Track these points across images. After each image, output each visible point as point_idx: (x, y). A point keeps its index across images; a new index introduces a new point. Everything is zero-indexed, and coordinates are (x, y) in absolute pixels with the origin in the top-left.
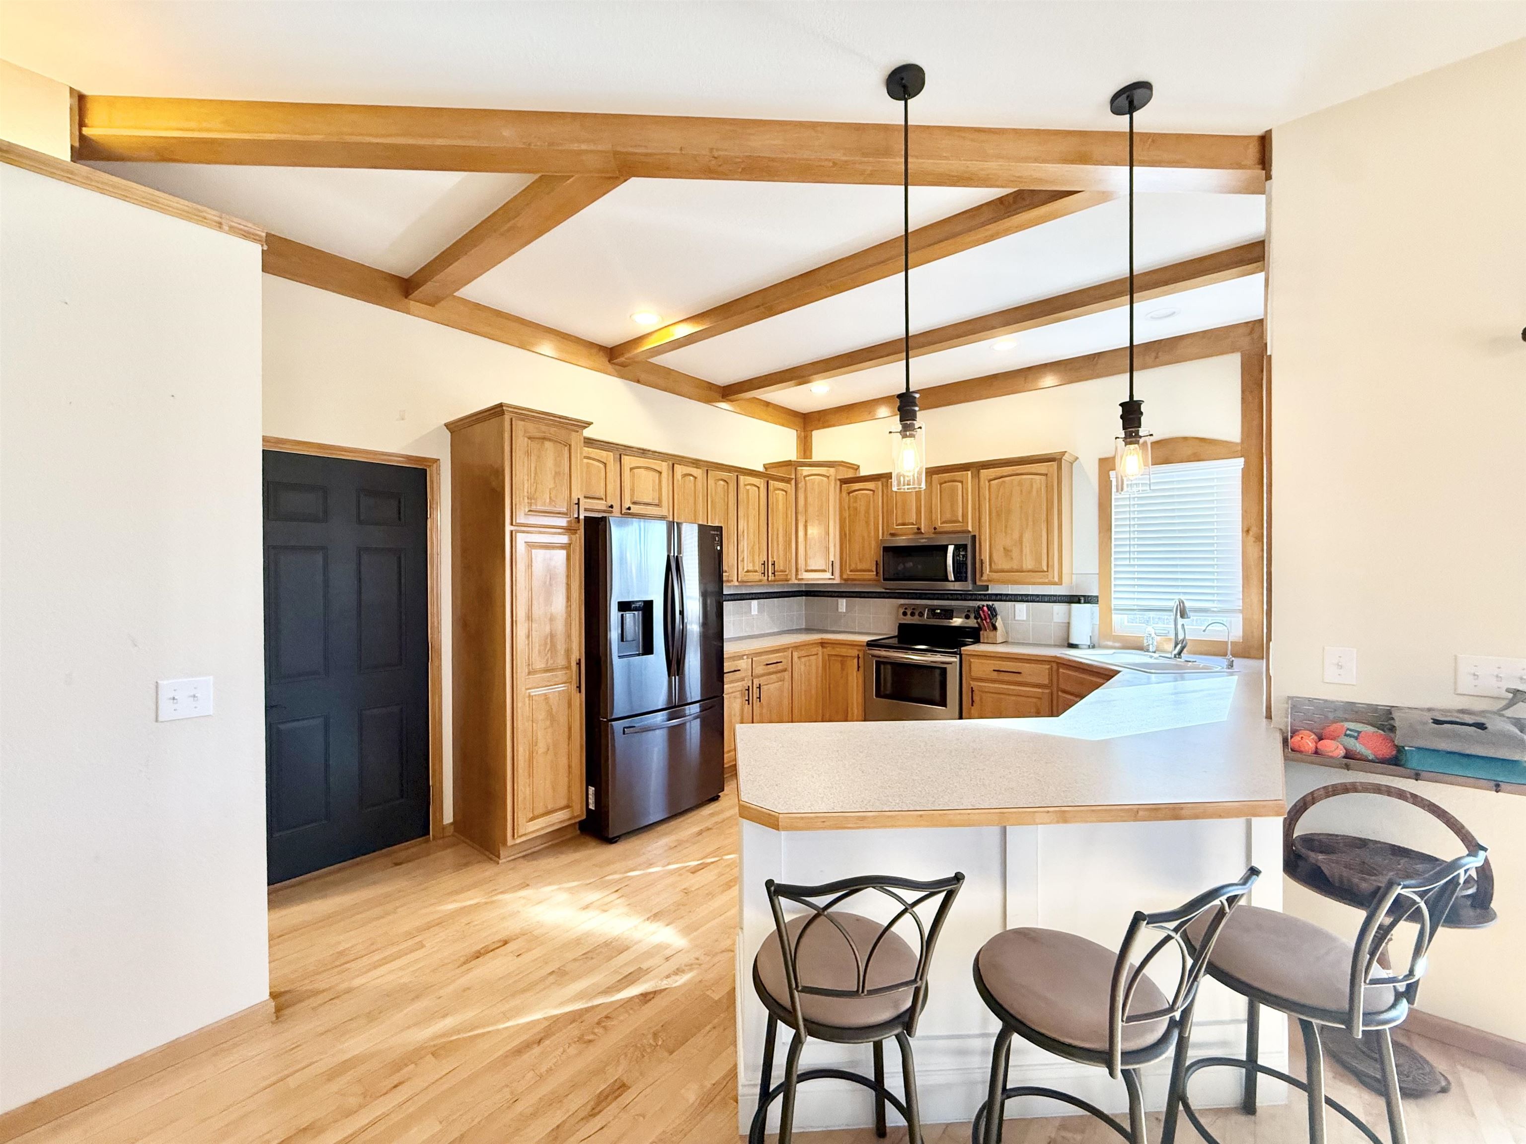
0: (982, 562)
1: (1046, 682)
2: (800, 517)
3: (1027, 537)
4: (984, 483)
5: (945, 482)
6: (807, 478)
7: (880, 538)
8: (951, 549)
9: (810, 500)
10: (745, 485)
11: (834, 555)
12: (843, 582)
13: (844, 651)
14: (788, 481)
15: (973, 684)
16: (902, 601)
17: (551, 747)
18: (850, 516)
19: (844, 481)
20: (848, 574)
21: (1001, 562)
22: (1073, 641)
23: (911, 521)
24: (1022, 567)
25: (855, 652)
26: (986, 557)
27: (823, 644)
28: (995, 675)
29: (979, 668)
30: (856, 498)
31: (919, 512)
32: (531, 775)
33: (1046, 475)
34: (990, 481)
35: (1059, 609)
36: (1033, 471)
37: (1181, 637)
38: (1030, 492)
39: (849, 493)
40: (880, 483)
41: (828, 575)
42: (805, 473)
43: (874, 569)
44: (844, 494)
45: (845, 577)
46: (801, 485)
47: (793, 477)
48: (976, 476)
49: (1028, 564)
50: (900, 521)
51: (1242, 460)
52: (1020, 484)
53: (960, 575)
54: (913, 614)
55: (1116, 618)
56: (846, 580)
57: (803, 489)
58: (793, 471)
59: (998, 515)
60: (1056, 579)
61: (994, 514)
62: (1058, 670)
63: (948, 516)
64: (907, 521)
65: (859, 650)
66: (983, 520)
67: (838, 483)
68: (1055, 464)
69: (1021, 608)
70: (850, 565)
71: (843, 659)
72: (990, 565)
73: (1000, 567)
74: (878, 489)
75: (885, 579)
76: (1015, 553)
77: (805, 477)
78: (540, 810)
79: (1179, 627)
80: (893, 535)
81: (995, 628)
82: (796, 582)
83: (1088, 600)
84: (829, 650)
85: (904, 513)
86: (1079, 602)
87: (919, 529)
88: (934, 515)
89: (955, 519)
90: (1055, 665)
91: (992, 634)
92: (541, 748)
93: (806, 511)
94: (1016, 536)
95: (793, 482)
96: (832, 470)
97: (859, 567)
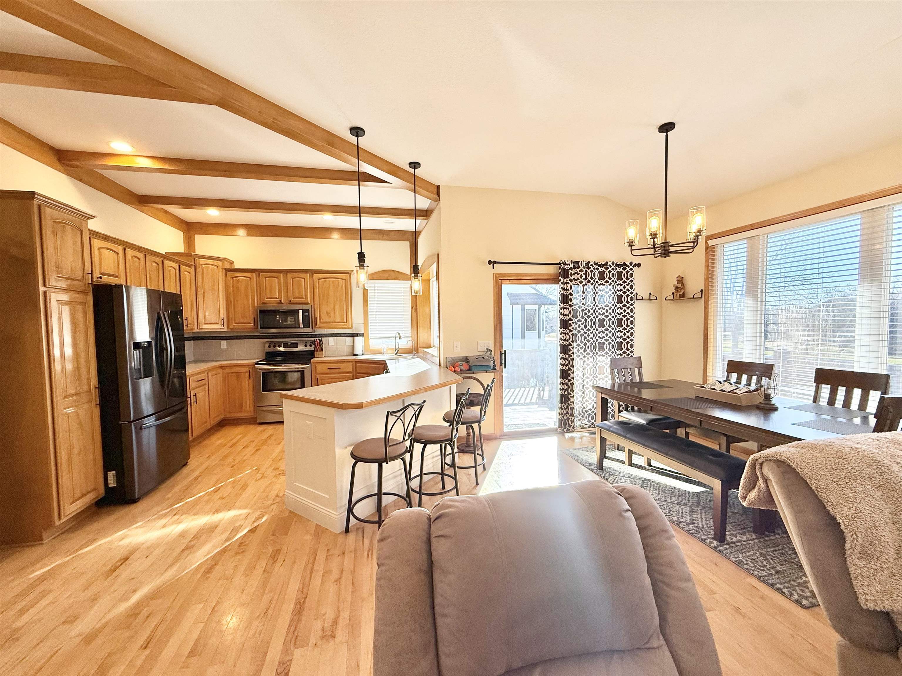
0: (316, 319)
1: (351, 370)
2: (199, 290)
3: (337, 307)
4: (316, 281)
5: (295, 278)
6: (203, 266)
7: (256, 305)
8: (301, 312)
9: (206, 280)
10: (168, 267)
11: (223, 314)
12: (229, 330)
13: (238, 369)
14: (190, 266)
15: (318, 376)
16: (266, 340)
17: (82, 449)
18: (233, 291)
19: (227, 271)
20: (233, 325)
21: (325, 318)
22: (355, 353)
23: (275, 297)
24: (335, 321)
25: (246, 369)
26: (317, 315)
27: (222, 367)
29: (320, 368)
30: (238, 281)
31: (280, 292)
32: (70, 470)
33: (345, 280)
34: (319, 279)
35: (349, 339)
36: (338, 277)
37: (397, 347)
38: (338, 287)
39: (233, 278)
40: (254, 274)
41: (219, 326)
42: (202, 263)
43: (252, 322)
44: (229, 278)
45: (231, 327)
46: (199, 270)
47: (193, 264)
48: (312, 276)
49: (338, 319)
50: (269, 296)
52: (333, 282)
53: (306, 325)
54: (274, 346)
55: (371, 342)
56: (232, 329)
57: (201, 272)
58: (193, 260)
59: (323, 296)
60: (350, 326)
61: (321, 295)
62: (356, 365)
63: (297, 295)
64: (273, 297)
65: (249, 368)
66: (315, 298)
67: (224, 271)
68: (348, 275)
69: (331, 340)
70: (235, 320)
71: (238, 374)
72: (320, 319)
73: (324, 321)
74: (253, 277)
75: (261, 328)
76: (332, 314)
77: (202, 265)
78: (78, 494)
79: (397, 344)
80: (263, 303)
81: (322, 350)
82: (198, 331)
83: (361, 335)
84: (227, 370)
85: (271, 291)
86: (357, 336)
87: (280, 301)
88: (289, 293)
89: (301, 297)
90: (354, 363)
91: (320, 353)
92: (76, 451)
93: (203, 286)
94: (332, 306)
95: (193, 267)
96: (220, 263)
97: (242, 321)
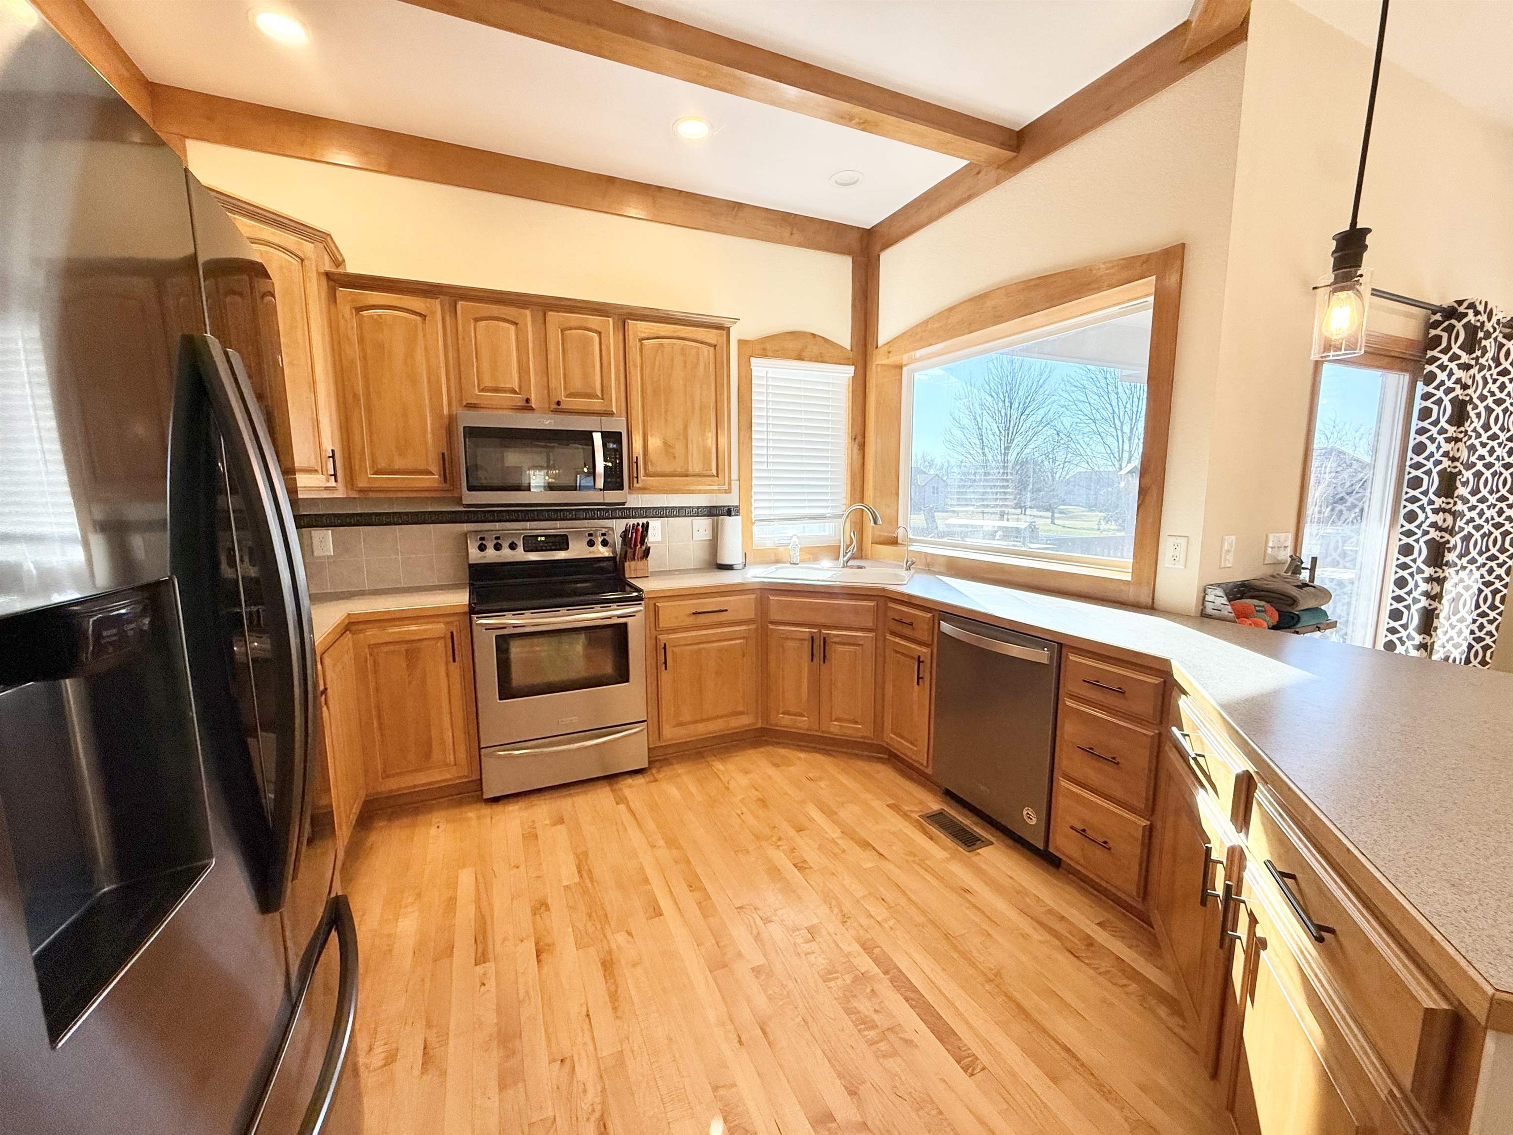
0: (638, 461)
1: (753, 616)
3: (694, 426)
4: (633, 342)
5: (571, 329)
7: (446, 411)
8: (598, 438)
11: (332, 437)
12: (354, 495)
13: (410, 631)
18: (364, 358)
19: (332, 280)
20: (368, 477)
21: (659, 463)
22: (726, 561)
23: (508, 386)
24: (688, 470)
25: (439, 628)
26: (638, 450)
27: (352, 626)
28: (692, 620)
29: (669, 614)
30: (378, 322)
31: (523, 371)
33: (710, 346)
34: (641, 340)
35: (702, 525)
36: (700, 338)
38: (696, 366)
39: (359, 310)
40: (438, 301)
41: (322, 480)
43: (439, 469)
44: (346, 310)
45: (362, 483)
48: (622, 326)
49: (696, 467)
50: (487, 383)
51: (853, 368)
52: (683, 351)
54: (498, 547)
56: (361, 490)
59: (655, 392)
60: (726, 487)
61: (649, 390)
63: (577, 384)
64: (502, 385)
65: (446, 624)
67: (322, 281)
68: (725, 332)
69: (674, 525)
70: (374, 462)
72: (645, 464)
73: (659, 469)
74: (434, 313)
75: (469, 488)
76: (679, 449)
80: (470, 406)
81: (647, 555)
83: (733, 511)
85: (493, 366)
86: (724, 514)
87: (528, 401)
89: (589, 391)
90: (760, 593)
94: (679, 426)
96: (306, 246)
97: (398, 464)
